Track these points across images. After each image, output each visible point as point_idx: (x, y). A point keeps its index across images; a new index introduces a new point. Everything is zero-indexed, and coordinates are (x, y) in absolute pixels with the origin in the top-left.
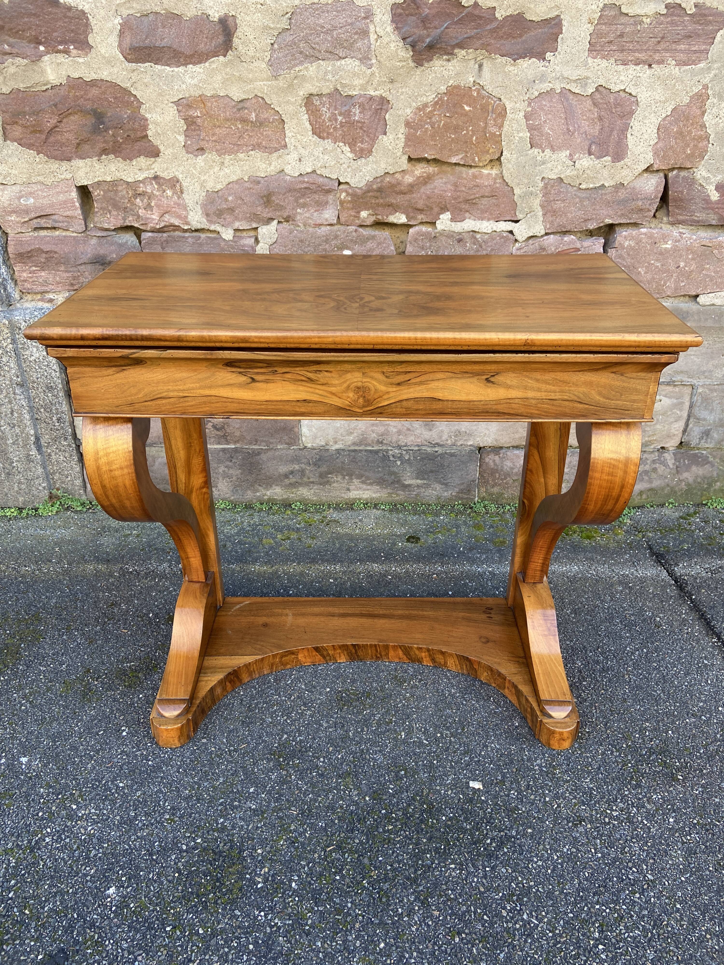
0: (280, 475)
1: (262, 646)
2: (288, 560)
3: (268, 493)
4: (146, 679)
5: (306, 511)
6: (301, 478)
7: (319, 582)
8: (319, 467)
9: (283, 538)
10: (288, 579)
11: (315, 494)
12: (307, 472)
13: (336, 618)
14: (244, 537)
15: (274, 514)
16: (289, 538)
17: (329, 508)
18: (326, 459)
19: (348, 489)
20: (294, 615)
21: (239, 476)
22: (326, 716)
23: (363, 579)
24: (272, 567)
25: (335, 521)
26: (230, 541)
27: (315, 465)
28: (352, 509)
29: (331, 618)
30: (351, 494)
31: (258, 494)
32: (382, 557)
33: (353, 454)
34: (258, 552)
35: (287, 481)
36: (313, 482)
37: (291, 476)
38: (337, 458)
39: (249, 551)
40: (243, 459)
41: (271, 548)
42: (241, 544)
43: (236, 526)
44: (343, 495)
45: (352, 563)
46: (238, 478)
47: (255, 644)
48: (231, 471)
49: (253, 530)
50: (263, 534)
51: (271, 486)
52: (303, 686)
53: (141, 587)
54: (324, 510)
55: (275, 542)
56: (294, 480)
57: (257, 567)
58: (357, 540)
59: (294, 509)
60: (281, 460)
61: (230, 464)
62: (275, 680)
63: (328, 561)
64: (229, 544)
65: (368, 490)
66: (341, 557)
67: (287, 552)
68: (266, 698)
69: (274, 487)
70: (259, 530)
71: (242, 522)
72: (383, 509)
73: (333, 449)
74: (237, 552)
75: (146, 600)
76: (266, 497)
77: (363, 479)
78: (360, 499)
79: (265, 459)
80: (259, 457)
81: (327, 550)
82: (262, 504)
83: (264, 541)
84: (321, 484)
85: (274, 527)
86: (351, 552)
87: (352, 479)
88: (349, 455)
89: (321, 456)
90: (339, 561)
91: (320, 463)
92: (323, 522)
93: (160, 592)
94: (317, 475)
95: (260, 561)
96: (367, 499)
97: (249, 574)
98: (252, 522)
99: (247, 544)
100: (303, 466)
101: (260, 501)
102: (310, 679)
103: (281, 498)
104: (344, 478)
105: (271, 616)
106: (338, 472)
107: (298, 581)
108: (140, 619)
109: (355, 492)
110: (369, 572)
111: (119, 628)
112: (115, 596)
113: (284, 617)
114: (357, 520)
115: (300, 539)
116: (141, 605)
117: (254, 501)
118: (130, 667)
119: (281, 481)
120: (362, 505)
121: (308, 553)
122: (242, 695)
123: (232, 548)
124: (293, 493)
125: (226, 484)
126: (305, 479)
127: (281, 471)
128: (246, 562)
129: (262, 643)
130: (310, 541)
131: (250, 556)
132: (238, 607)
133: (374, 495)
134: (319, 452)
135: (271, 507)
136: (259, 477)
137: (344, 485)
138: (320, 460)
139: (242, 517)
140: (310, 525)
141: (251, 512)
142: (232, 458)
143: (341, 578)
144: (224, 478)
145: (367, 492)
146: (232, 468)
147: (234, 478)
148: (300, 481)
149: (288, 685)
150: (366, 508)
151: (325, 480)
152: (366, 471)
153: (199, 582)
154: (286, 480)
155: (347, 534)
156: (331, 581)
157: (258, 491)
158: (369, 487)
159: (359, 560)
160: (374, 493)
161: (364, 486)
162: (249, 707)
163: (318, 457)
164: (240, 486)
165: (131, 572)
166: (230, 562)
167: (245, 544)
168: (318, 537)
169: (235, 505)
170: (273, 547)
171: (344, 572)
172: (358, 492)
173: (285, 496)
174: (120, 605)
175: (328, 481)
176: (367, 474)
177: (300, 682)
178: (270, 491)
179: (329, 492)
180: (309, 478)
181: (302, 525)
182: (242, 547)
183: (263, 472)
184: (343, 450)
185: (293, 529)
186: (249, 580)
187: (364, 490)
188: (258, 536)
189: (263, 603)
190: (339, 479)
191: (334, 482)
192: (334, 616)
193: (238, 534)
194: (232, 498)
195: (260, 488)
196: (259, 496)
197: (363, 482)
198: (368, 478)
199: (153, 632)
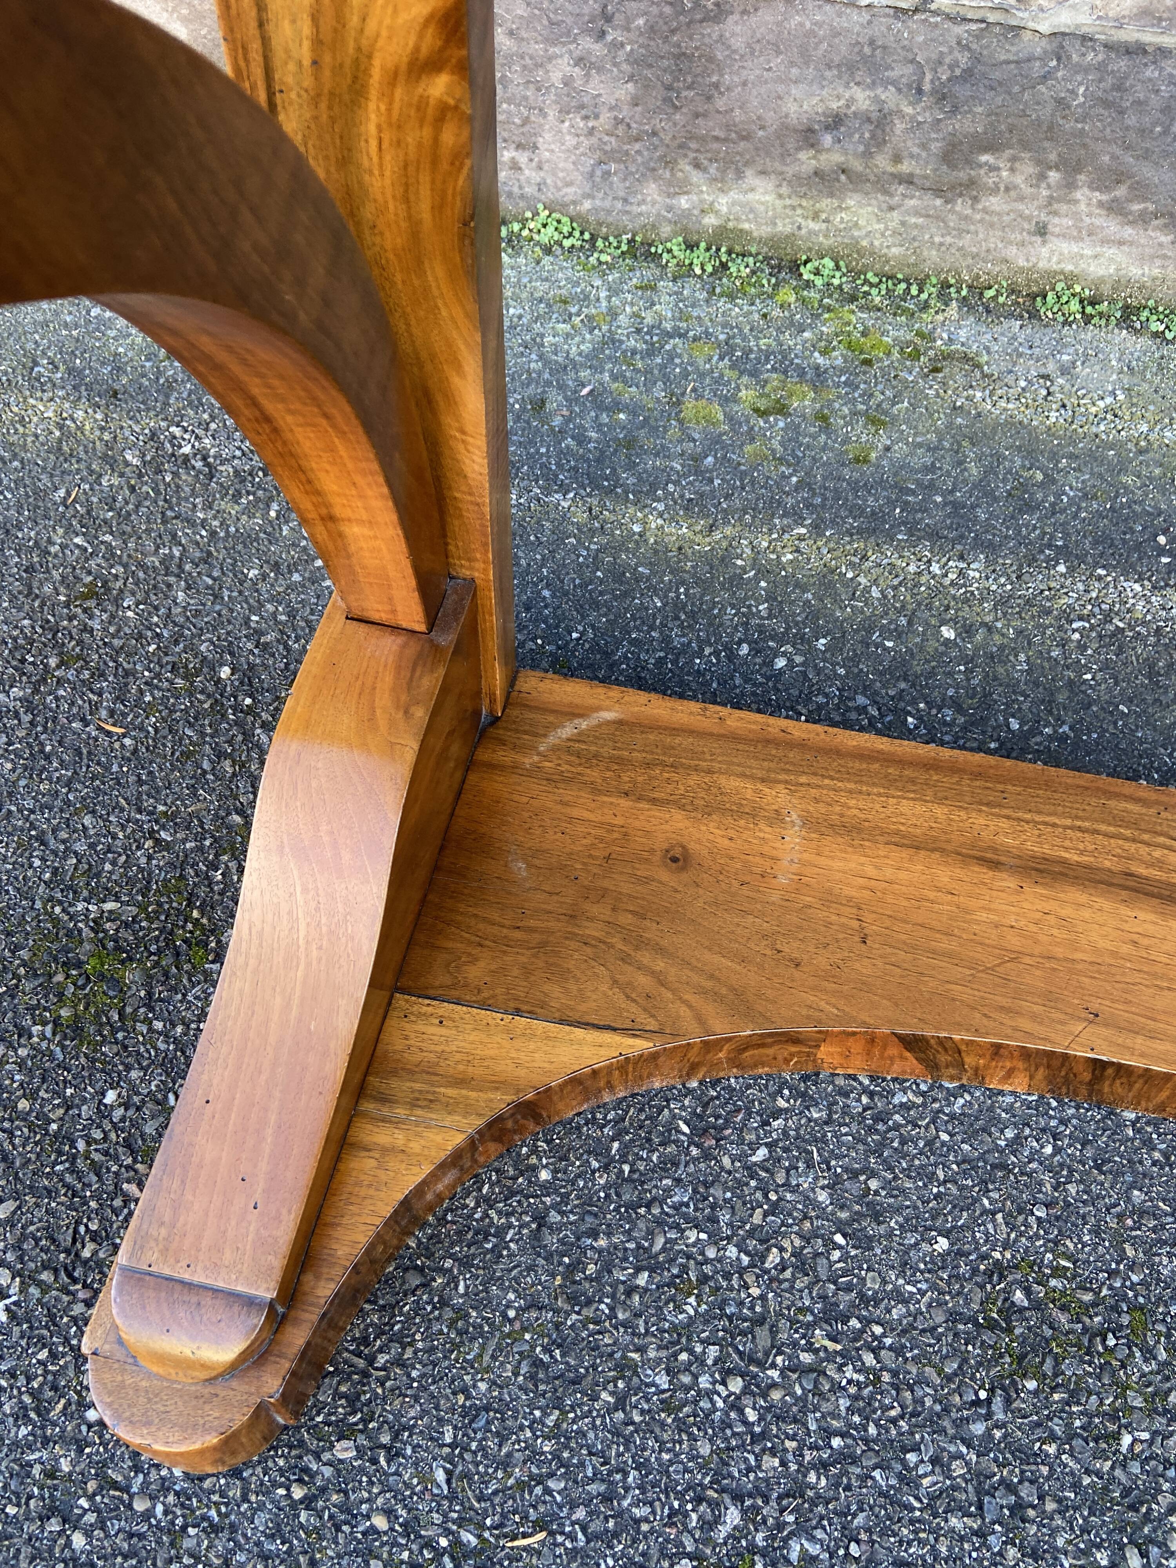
0: (785, 129)
1: (661, 980)
2: (773, 506)
3: (723, 203)
4: (149, 1002)
5: (853, 299)
6: (867, 155)
7: (899, 634)
8: (955, 110)
9: (762, 404)
10: (770, 598)
11: (902, 233)
12: (899, 126)
13: (1010, 882)
14: (614, 378)
15: (731, 297)
16: (781, 409)
17: (944, 297)
18: (997, 75)
19: (1042, 231)
20: (809, 823)
21: (625, 112)
22: (933, 1423)
23: (1082, 647)
24: (711, 528)
25: (966, 358)
26: (562, 387)
27: (941, 96)
28: (1034, 315)
29: (987, 875)
30: (1044, 251)
31: (684, 202)
32: (1162, 552)
33: (1122, 64)
34: (661, 452)
35: (806, 161)
36: (908, 180)
37: (827, 140)
38: (1045, 78)
39: (630, 443)
40: (652, 29)
41: (714, 442)
42: (601, 407)
43: (591, 323)
44: (1012, 252)
45: (1032, 561)
46: (618, 121)
47: (625, 959)
48: (597, 86)
49: (651, 352)
50: (685, 375)
51: (740, 175)
52: (823, 1197)
53: (213, 534)
54: (925, 307)
55: (730, 418)
56: (837, 158)
57: (654, 522)
58: (1054, 457)
59: (808, 284)
60: (806, 57)
61: (598, 49)
62: (699, 1132)
63: (934, 535)
64: (555, 400)
65: (1121, 243)
66: (988, 527)
67: (770, 468)
68: (650, 1234)
69: (751, 178)
70: (672, 355)
71: (613, 313)
72: (1156, 335)
73: (1045, 28)
74: (581, 440)
75: (217, 597)
76: (710, 221)
77: (1121, 192)
78: (1070, 279)
79: (738, 43)
80: (712, 30)
81: (931, 487)
82: (691, 246)
83: (690, 405)
84: (938, 192)
85: (727, 349)
86: (1030, 507)
87: (1070, 185)
88: (1101, 68)
89: (977, 59)
90: (979, 544)
91: (963, 91)
92: (916, 355)
93: (276, 567)
94: (935, 147)
95: (668, 494)
96: (1098, 283)
97: (621, 546)
98: (649, 318)
99: (625, 408)
100: (889, 95)
101: (685, 231)
102: (854, 1158)
103: (765, 231)
104: (1042, 177)
105: (709, 810)
106: (1025, 145)
107: (813, 615)
108: (180, 682)
109: (1066, 247)
110: (1108, 618)
111: (95, 708)
112: (111, 556)
113: (766, 831)
114: (1051, 367)
115: (824, 418)
116: (197, 613)
117: (666, 230)
118: (97, 926)
119: (785, 155)
120: (1075, 306)
121: (855, 486)
122: (547, 1188)
123: (568, 420)
124: (816, 217)
125: (570, 141)
126: (882, 162)
127: (791, 108)
128: (610, 491)
129: (660, 965)
130: (860, 433)
131: (631, 466)
132: (567, 731)
133: (1135, 272)
134: (978, 37)
135: (724, 266)
136: (703, 127)
137: (1030, 209)
138: (968, 73)
139: (614, 291)
140: (868, 363)
141: (649, 272)
142: (608, 19)
143: (990, 628)
144: (564, 111)
145: (1111, 252)
146: (600, 70)
147: (605, 118)
148: (857, 165)
149: (751, 1170)
150: (1088, 319)
151: (962, 175)
152: (1146, 155)
153: (395, 629)
154: (803, 155)
155: (1013, 425)
156: (948, 633)
157: (683, 187)
158: (1129, 232)
159: (1064, 553)
160: (1142, 259)
161: (1112, 226)
162: (572, 1268)
163: (964, 60)
164: (623, 157)
165: (186, 459)
166: (552, 483)
167: (617, 407)
168: (894, 419)
169: (593, 239)
170: (717, 440)
171: (1003, 602)
172: (1075, 248)
173: (783, 227)
174: (117, 601)
175: (972, 183)
176: (1147, 172)
177: (810, 1165)
178: (734, 195)
179: (961, 232)
180: (897, 159)
181: (838, 358)
182: (605, 418)
183: (720, 103)
184: (1086, 39)
185: (802, 374)
186: (617, 574)
187: (1106, 241)
188: (666, 379)
189: (675, 730)
190: (1019, 180)
191: (995, 190)
192: (995, 865)
193: (594, 360)
194: (587, 205)
195: (696, 177)
196: (687, 213)
197: (1114, 208)
198: (1141, 191)
199: (221, 755)
